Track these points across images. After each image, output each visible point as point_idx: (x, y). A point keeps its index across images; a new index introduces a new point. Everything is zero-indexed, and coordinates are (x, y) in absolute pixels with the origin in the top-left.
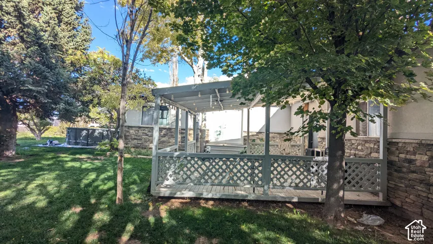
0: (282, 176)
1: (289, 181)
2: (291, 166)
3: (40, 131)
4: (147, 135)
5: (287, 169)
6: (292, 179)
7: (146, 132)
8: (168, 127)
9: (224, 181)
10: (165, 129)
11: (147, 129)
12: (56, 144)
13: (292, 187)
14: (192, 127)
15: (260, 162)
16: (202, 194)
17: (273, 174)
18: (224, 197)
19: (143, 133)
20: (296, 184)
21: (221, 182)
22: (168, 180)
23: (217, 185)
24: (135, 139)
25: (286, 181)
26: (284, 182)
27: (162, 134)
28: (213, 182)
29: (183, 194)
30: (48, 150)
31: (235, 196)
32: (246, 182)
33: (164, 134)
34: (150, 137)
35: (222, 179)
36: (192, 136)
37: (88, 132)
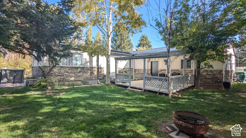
4: (68, 72)
7: (67, 70)
8: (82, 66)
10: (80, 68)
11: (67, 68)
14: (96, 66)
19: (65, 71)
24: (58, 76)
27: (78, 71)
33: (79, 71)
34: (70, 73)
36: (96, 71)
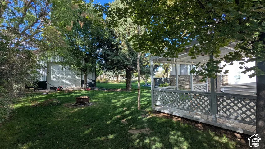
0: (228, 110)
1: (235, 114)
2: (236, 102)
3: (146, 79)
4: (184, 80)
5: (232, 104)
6: (238, 114)
9: (185, 108)
12: (149, 86)
13: (238, 120)
15: (209, 97)
16: (173, 113)
17: (220, 107)
18: (184, 117)
19: (182, 79)
20: (242, 118)
21: (183, 107)
22: (158, 102)
23: (181, 109)
25: (231, 114)
26: (230, 115)
28: (179, 107)
29: (164, 111)
30: (143, 87)
31: (191, 117)
32: (199, 110)
35: (184, 106)
37: (159, 79)
